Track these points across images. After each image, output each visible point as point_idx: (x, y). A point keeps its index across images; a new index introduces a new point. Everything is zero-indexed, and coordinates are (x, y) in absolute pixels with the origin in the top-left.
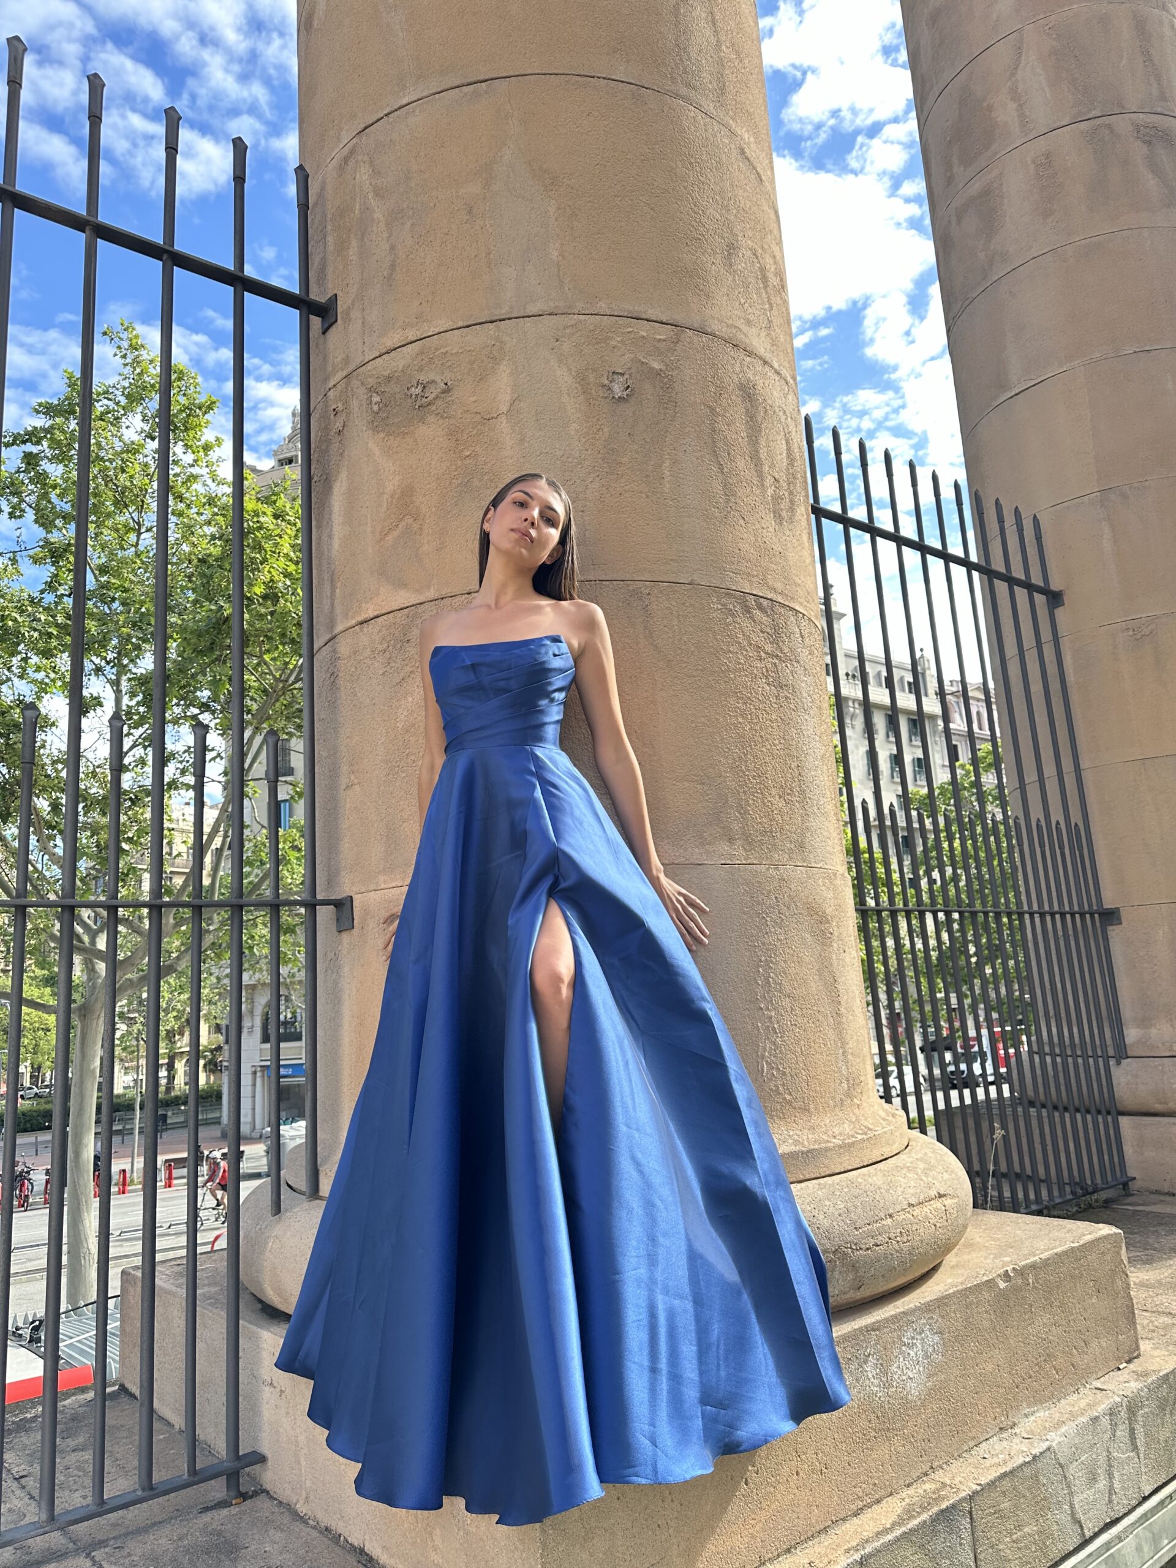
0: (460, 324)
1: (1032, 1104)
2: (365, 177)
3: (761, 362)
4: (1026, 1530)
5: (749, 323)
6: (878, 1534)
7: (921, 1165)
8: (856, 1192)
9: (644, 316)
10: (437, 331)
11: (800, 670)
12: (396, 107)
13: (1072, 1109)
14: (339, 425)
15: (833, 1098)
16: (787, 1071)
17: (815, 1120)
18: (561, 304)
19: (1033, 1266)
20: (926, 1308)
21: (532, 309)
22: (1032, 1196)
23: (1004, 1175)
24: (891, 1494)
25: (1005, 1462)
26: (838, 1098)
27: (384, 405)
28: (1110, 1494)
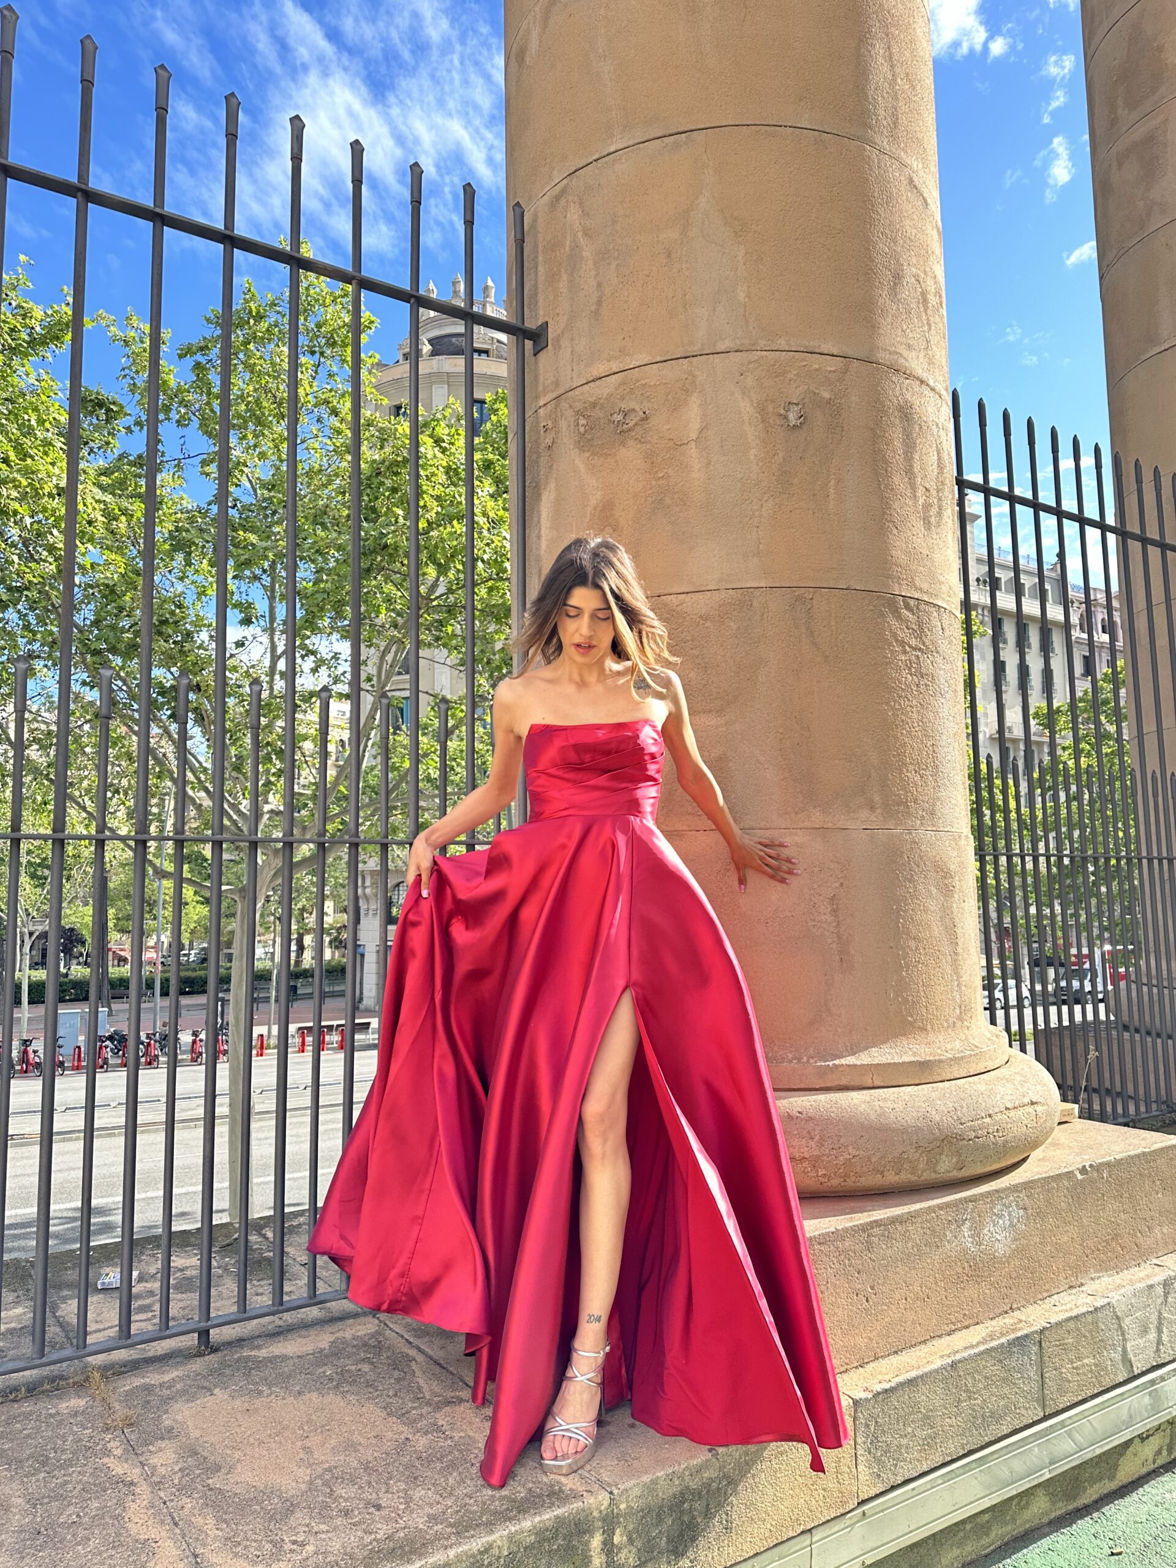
0: (658, 359)
1: (1126, 1028)
2: (575, 217)
3: (918, 383)
4: (1086, 1361)
5: (909, 347)
6: (966, 1348)
7: (1018, 1078)
8: (963, 1095)
9: (817, 351)
10: (638, 364)
11: (939, 660)
12: (605, 153)
13: (1164, 1036)
14: (549, 441)
15: (947, 1021)
16: (910, 998)
17: (931, 1037)
18: (747, 342)
19: (1108, 1164)
20: (1015, 1189)
21: (721, 347)
22: (1120, 1110)
23: (1095, 1091)
24: (977, 1324)
25: (1071, 1309)
26: (951, 1020)
27: (590, 428)
28: (1158, 1344)
